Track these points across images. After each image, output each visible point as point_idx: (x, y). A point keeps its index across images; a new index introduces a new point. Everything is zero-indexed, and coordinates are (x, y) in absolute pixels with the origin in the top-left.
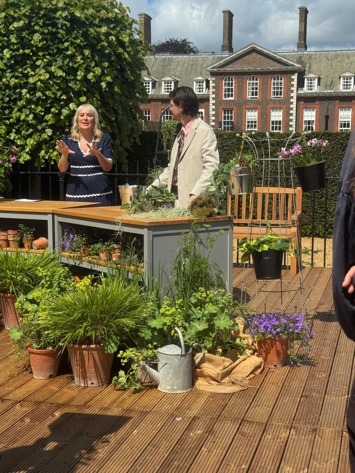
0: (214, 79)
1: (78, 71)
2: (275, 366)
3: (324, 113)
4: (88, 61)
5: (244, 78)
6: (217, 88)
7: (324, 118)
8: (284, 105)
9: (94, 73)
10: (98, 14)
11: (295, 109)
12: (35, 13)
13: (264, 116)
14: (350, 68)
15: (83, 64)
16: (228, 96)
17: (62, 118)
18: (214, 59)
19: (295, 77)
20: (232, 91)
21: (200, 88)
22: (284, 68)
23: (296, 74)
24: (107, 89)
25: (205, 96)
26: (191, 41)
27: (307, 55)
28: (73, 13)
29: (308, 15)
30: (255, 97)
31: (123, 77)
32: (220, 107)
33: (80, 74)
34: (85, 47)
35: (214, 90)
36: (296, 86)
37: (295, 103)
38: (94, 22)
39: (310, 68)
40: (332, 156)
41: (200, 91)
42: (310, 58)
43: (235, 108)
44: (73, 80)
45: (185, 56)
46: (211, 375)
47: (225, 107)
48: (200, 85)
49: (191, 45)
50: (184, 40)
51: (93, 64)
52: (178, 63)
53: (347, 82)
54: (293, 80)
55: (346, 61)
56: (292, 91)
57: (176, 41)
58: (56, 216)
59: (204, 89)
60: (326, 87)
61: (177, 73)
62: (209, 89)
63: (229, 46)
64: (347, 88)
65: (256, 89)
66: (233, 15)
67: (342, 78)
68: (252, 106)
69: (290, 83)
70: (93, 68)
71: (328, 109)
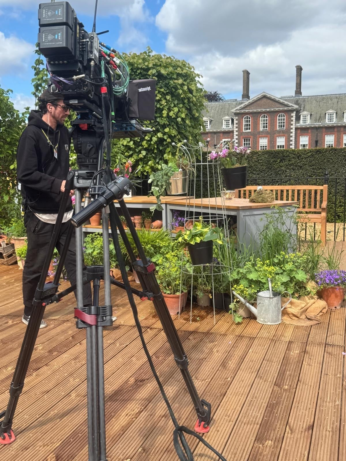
0: (237, 118)
1: (163, 110)
2: (336, 307)
3: (315, 139)
4: (170, 103)
5: (257, 117)
6: (239, 124)
7: (314, 142)
8: (286, 133)
9: (173, 111)
10: (176, 71)
11: (294, 136)
12: (134, 72)
13: (272, 142)
14: (333, 107)
15: (166, 105)
16: (247, 129)
17: (152, 143)
18: (236, 104)
19: (294, 114)
20: (249, 126)
21: (227, 125)
22: (286, 108)
23: (295, 112)
24: (182, 123)
25: (231, 130)
26: (220, 93)
27: (302, 99)
28: (160, 71)
29: (302, 72)
30: (265, 129)
31: (191, 114)
32: (241, 137)
33: (165, 113)
34: (167, 94)
35: (237, 126)
36: (294, 121)
37: (294, 132)
38: (173, 77)
39: (304, 108)
40: (338, 165)
41: (227, 127)
42: (304, 101)
43: (252, 137)
44: (159, 117)
45: (217, 103)
46: (293, 313)
47: (244, 136)
48: (227, 123)
49: (220, 95)
50: (216, 92)
51: (172, 105)
52: (212, 107)
53: (331, 117)
54: (292, 117)
55: (330, 102)
56: (292, 125)
57: (211, 93)
58: (168, 206)
59: (230, 125)
60: (316, 121)
61: (211, 115)
62: (233, 125)
63: (246, 96)
64: (331, 121)
65: (267, 123)
66: (250, 74)
67: (327, 114)
68: (264, 135)
69: (291, 118)
70: (173, 108)
71: (317, 136)
